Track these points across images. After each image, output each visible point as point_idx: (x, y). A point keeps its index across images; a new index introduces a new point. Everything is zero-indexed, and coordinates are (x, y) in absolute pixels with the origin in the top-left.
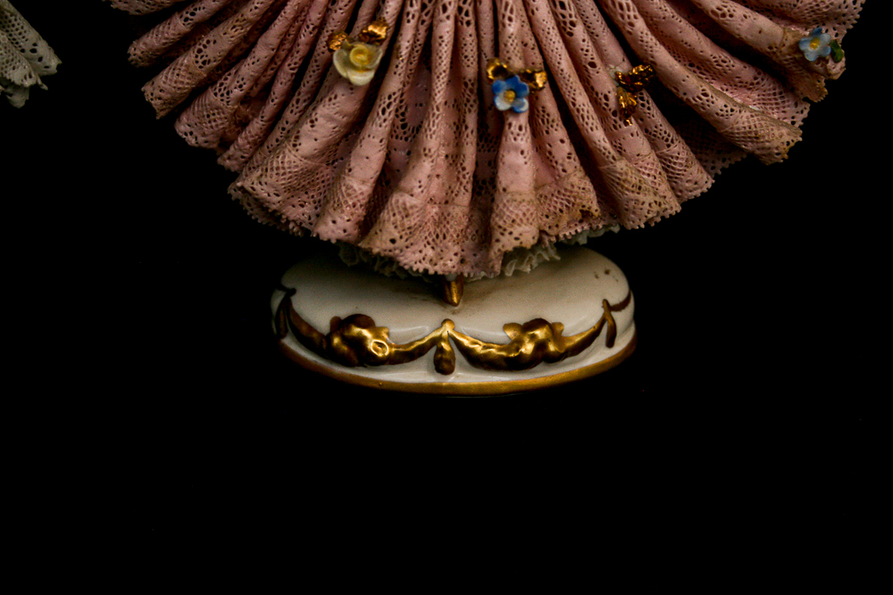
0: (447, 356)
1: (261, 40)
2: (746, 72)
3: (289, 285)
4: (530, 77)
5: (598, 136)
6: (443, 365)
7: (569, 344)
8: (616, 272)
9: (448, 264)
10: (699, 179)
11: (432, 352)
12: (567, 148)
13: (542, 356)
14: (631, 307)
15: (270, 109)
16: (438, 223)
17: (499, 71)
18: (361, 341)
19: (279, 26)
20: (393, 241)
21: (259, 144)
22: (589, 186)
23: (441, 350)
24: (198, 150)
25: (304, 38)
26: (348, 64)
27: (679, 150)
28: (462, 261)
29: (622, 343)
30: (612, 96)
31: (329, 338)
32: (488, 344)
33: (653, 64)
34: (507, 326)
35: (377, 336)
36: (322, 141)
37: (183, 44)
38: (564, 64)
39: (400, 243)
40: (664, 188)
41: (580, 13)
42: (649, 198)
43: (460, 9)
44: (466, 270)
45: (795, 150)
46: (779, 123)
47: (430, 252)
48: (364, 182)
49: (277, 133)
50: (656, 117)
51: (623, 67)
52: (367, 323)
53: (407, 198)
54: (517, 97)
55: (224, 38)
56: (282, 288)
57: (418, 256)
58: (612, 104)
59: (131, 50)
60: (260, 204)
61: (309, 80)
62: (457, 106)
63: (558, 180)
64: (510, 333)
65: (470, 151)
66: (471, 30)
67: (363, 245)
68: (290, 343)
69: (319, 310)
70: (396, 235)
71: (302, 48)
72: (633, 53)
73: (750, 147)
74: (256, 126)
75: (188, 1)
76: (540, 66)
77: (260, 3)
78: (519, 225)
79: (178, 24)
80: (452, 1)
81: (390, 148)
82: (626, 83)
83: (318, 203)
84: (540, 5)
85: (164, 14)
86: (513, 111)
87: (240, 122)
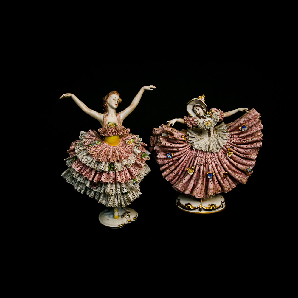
1: (177, 168)
2: (240, 172)
3: (179, 199)
4: (213, 174)
5: (221, 181)
6: (200, 210)
7: (217, 207)
8: (223, 198)
9: (202, 197)
10: (234, 186)
11: (199, 208)
12: (217, 182)
13: (213, 209)
14: (225, 202)
15: (178, 176)
16: (200, 192)
18: (189, 207)
19: (180, 166)
21: (177, 181)
22: (220, 187)
23: (200, 208)
24: (168, 181)
25: (183, 168)
26: (190, 172)
27: (231, 182)
28: (203, 197)
29: (224, 207)
30: (223, 176)
31: (185, 206)
32: (206, 207)
33: (228, 172)
34: (209, 205)
35: (192, 206)
37: (167, 168)
38: (217, 172)
39: (196, 195)
40: (229, 187)
41: (219, 165)
42: (228, 189)
44: (204, 198)
45: (247, 183)
46: (245, 179)
47: (199, 196)
49: (179, 180)
50: (228, 178)
51: (224, 172)
52: (190, 204)
53: (197, 189)
54: (211, 176)
55: (173, 168)
56: (178, 199)
58: (223, 177)
60: (177, 189)
61: (184, 173)
62: (203, 177)
63: (216, 186)
64: (209, 206)
65: (205, 183)
66: (205, 168)
67: (191, 195)
68: (179, 207)
69: (183, 202)
71: (183, 169)
72: (225, 170)
73: (241, 182)
74: (176, 179)
75: (168, 163)
76: (214, 172)
77: (178, 164)
78: (211, 193)
79: (167, 166)
80: (203, 164)
81: (194, 182)
82: (225, 174)
83: (184, 189)
84: (214, 164)
85: (165, 164)
86: (210, 178)
87: (174, 178)
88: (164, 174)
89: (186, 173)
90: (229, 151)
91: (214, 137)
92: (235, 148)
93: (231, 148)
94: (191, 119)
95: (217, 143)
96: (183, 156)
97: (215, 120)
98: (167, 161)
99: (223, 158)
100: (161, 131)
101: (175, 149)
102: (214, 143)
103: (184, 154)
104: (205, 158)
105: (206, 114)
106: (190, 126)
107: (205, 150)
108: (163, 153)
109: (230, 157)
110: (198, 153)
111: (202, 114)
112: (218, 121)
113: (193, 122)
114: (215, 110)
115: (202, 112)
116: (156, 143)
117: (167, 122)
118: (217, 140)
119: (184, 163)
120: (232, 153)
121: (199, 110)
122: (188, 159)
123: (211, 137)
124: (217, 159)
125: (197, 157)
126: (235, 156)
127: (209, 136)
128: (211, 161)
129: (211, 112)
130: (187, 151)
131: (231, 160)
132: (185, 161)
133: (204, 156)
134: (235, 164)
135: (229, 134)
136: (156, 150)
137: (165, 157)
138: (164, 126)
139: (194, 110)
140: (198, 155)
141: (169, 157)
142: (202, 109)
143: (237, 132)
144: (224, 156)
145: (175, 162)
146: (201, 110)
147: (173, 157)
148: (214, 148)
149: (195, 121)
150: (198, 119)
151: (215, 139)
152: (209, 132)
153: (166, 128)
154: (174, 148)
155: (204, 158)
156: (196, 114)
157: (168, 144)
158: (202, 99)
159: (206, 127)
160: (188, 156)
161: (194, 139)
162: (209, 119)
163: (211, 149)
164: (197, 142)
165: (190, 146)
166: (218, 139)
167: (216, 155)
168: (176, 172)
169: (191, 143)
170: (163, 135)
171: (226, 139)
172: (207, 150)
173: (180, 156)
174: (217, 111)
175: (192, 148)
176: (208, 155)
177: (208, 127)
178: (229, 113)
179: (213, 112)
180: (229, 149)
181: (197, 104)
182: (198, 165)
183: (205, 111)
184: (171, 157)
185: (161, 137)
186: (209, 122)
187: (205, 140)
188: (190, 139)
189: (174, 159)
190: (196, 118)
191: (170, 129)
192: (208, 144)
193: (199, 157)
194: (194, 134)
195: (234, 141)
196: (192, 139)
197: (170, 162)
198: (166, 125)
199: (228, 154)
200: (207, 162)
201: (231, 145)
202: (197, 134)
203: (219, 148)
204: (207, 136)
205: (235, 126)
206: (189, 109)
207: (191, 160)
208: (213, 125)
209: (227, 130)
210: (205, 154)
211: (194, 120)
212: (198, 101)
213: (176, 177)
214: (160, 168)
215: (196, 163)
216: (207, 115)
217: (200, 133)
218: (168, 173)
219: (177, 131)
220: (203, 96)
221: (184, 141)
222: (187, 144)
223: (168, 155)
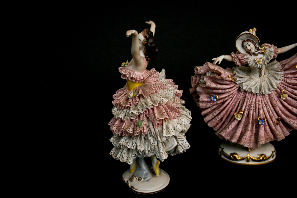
0: (248, 159)
1: (222, 112)
3: (222, 147)
4: (264, 120)
5: (274, 128)
6: (248, 161)
7: (267, 158)
8: (273, 146)
9: (251, 146)
10: (288, 133)
11: (246, 159)
12: (269, 129)
13: (263, 160)
14: (275, 152)
15: (222, 122)
16: (249, 140)
17: (260, 119)
18: (235, 157)
19: (225, 110)
20: (244, 143)
21: (220, 127)
22: (272, 135)
23: (248, 158)
24: (211, 128)
25: (228, 112)
26: (237, 117)
27: (285, 129)
28: (253, 146)
29: (274, 157)
30: (275, 121)
31: (230, 156)
32: (255, 158)
33: (282, 117)
34: (258, 155)
35: (238, 156)
36: (232, 128)
37: (210, 113)
38: (269, 117)
39: (245, 143)
40: (283, 135)
41: (271, 110)
42: (281, 137)
43: (253, 109)
47: (248, 145)
48: (239, 134)
49: (224, 126)
50: (281, 124)
51: (277, 117)
52: (236, 154)
53: (246, 137)
54: (262, 122)
55: (217, 112)
57: (247, 145)
58: (275, 123)
59: (202, 113)
60: (222, 137)
61: (229, 118)
63: (267, 134)
64: (258, 156)
65: (254, 130)
66: (255, 112)
67: (239, 143)
68: (223, 156)
69: (228, 152)
70: (244, 142)
71: (228, 114)
72: (278, 115)
74: (220, 124)
75: (212, 107)
76: (265, 117)
77: (223, 107)
78: (262, 141)
79: (209, 110)
80: (252, 108)
81: (242, 129)
82: (277, 120)
83: (230, 136)
84: (265, 108)
85: (207, 108)
86: (262, 124)
87: (217, 124)
88: (206, 119)
89: (233, 118)
90: (283, 93)
91: (265, 77)
92: (289, 89)
93: (286, 89)
94: (240, 56)
95: (269, 84)
96: (229, 99)
97: (268, 57)
98: (211, 105)
99: (276, 101)
100: (205, 70)
101: (220, 91)
102: (266, 83)
103: (230, 96)
104: (256, 100)
105: (258, 49)
106: (239, 64)
107: (255, 92)
108: (206, 96)
109: (284, 100)
110: (247, 96)
111: (253, 50)
112: (271, 58)
113: (243, 59)
114: (268, 46)
115: (254, 48)
116: (198, 84)
117: (213, 60)
118: (268, 80)
119: (230, 107)
120: (286, 95)
121: (249, 45)
122: (234, 102)
123: (261, 77)
124: (269, 102)
125: (246, 100)
126: (290, 99)
127: (260, 76)
128: (262, 104)
129: (263, 48)
130: (234, 92)
131: (286, 104)
132: (231, 105)
133: (254, 98)
134: (290, 108)
135: (283, 73)
136: (197, 92)
137: (209, 100)
138: (209, 64)
139: (244, 45)
140: (247, 98)
141: (213, 99)
142: (254, 44)
143: (293, 71)
144: (276, 98)
145: (219, 105)
146: (252, 45)
147: (218, 100)
148: (266, 89)
149: (245, 58)
150: (248, 56)
151: (266, 79)
152: (260, 71)
153: (212, 66)
154: (219, 89)
155: (254, 101)
156: (245, 50)
157: (214, 85)
158: (253, 31)
159: (257, 65)
160: (235, 98)
161: (242, 79)
162: (261, 56)
163: (263, 91)
164: (246, 83)
165: (237, 87)
166: (270, 79)
167: (267, 97)
168: (220, 116)
169: (239, 84)
170: (207, 75)
171: (280, 80)
172: (258, 92)
173: (226, 99)
174: (270, 47)
175: (239, 89)
176: (259, 97)
177: (260, 66)
178: (283, 49)
179: (266, 48)
180: (283, 91)
181: (247, 38)
182: (247, 109)
183: (258, 46)
184: (215, 100)
185: (205, 77)
186: (261, 60)
187: (255, 80)
188: (238, 79)
189: (219, 102)
190: (246, 55)
191: (216, 68)
192: (259, 85)
193: (249, 100)
194: (242, 73)
195: (289, 81)
196: (241, 80)
197: (213, 106)
198: (211, 63)
199: (282, 97)
200: (257, 105)
201: (285, 86)
202: (245, 73)
203: (272, 89)
204: (258, 75)
205: (290, 64)
206: (238, 44)
207: (238, 103)
208: (266, 63)
209: (281, 69)
210: (255, 96)
211: (243, 57)
212: (250, 35)
213: (220, 122)
214: (202, 112)
215: (244, 107)
216: (259, 51)
217: (248, 72)
218: (211, 118)
219: (223, 70)
220: (255, 29)
221: (231, 81)
222: (234, 85)
223: (213, 97)
